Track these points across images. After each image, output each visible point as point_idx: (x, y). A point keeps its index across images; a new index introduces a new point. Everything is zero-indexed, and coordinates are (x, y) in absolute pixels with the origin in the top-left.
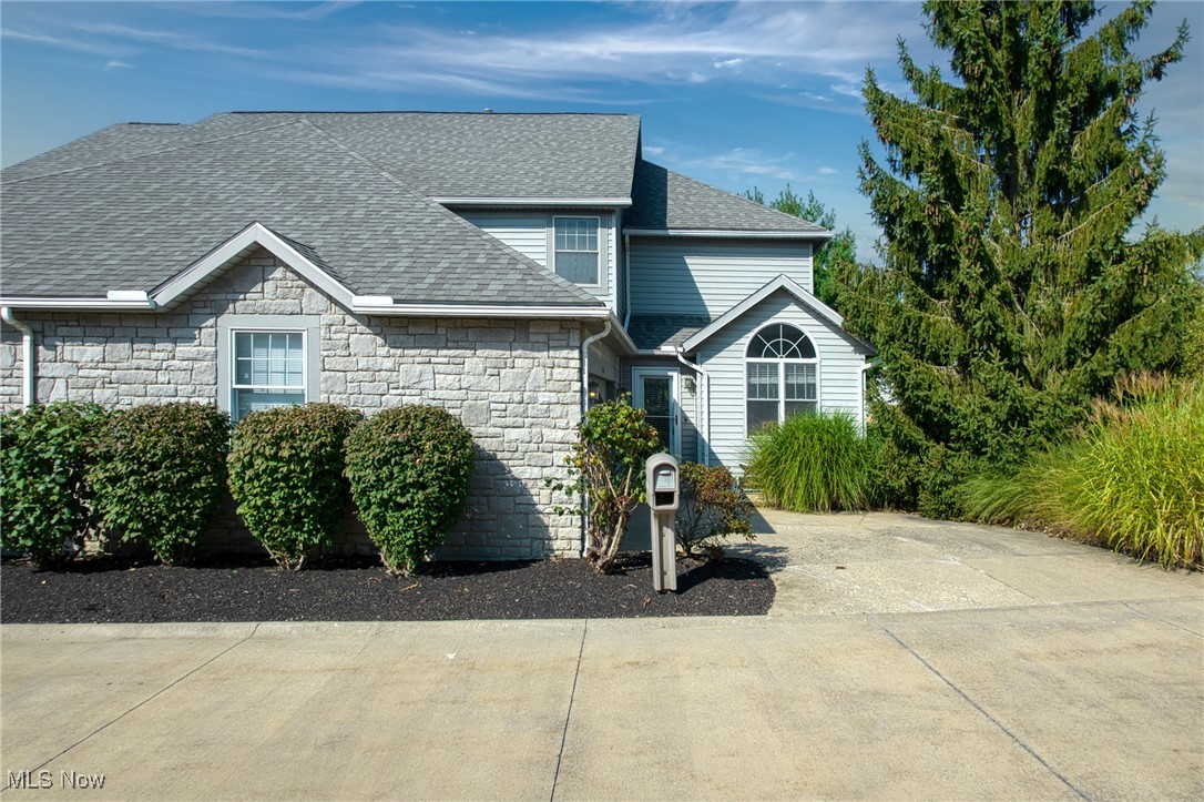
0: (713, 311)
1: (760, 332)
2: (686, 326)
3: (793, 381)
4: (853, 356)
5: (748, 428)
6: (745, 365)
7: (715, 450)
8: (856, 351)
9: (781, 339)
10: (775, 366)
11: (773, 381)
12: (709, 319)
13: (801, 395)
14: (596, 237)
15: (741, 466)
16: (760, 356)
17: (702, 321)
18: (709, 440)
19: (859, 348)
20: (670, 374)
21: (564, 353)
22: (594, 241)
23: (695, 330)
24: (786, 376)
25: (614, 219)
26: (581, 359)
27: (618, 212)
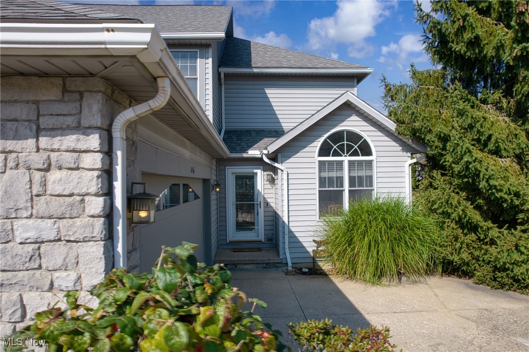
0: (286, 126)
1: (329, 137)
2: (267, 137)
3: (355, 174)
4: (401, 153)
5: (320, 211)
6: (317, 163)
7: (293, 229)
8: (403, 150)
9: (345, 142)
10: (341, 163)
11: (339, 174)
12: (283, 132)
13: (361, 185)
14: (196, 66)
15: (314, 241)
16: (328, 155)
17: (278, 133)
18: (289, 222)
19: (406, 147)
20: (255, 171)
21: (71, 140)
22: (194, 69)
23: (274, 139)
24: (350, 170)
25: (210, 51)
26: (108, 152)
27: (214, 45)
